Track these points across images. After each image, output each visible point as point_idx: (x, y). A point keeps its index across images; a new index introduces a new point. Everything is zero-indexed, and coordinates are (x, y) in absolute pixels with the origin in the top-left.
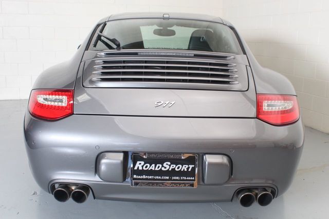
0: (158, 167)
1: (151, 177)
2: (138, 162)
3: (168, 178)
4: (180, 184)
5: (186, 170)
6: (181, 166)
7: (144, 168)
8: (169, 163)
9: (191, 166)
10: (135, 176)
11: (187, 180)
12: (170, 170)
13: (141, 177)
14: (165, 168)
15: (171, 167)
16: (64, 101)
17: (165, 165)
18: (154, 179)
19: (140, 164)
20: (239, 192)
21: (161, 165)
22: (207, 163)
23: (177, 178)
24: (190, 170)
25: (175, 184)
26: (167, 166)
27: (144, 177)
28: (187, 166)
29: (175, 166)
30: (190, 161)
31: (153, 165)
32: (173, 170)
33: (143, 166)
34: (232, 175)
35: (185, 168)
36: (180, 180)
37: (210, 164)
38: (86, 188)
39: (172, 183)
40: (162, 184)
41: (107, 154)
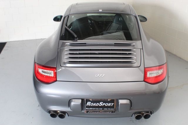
0: (97, 104)
1: (94, 109)
2: (88, 102)
3: (102, 109)
4: (107, 112)
5: (110, 105)
6: (108, 104)
7: (91, 105)
8: (102, 103)
9: (112, 104)
10: (87, 109)
11: (110, 110)
12: (103, 105)
13: (90, 109)
14: (101, 105)
15: (103, 104)
16: (52, 73)
17: (100, 103)
18: (96, 110)
19: (89, 103)
20: (135, 113)
21: (98, 104)
22: (119, 104)
23: (106, 109)
24: (112, 105)
25: (105, 111)
26: (101, 104)
27: (91, 109)
28: (111, 104)
29: (105, 104)
30: (112, 101)
31: (95, 104)
32: (104, 105)
33: (90, 104)
34: (131, 107)
35: (109, 104)
36: (107, 110)
37: (121, 104)
38: (64, 113)
39: (104, 111)
40: (99, 112)
41: (73, 100)
